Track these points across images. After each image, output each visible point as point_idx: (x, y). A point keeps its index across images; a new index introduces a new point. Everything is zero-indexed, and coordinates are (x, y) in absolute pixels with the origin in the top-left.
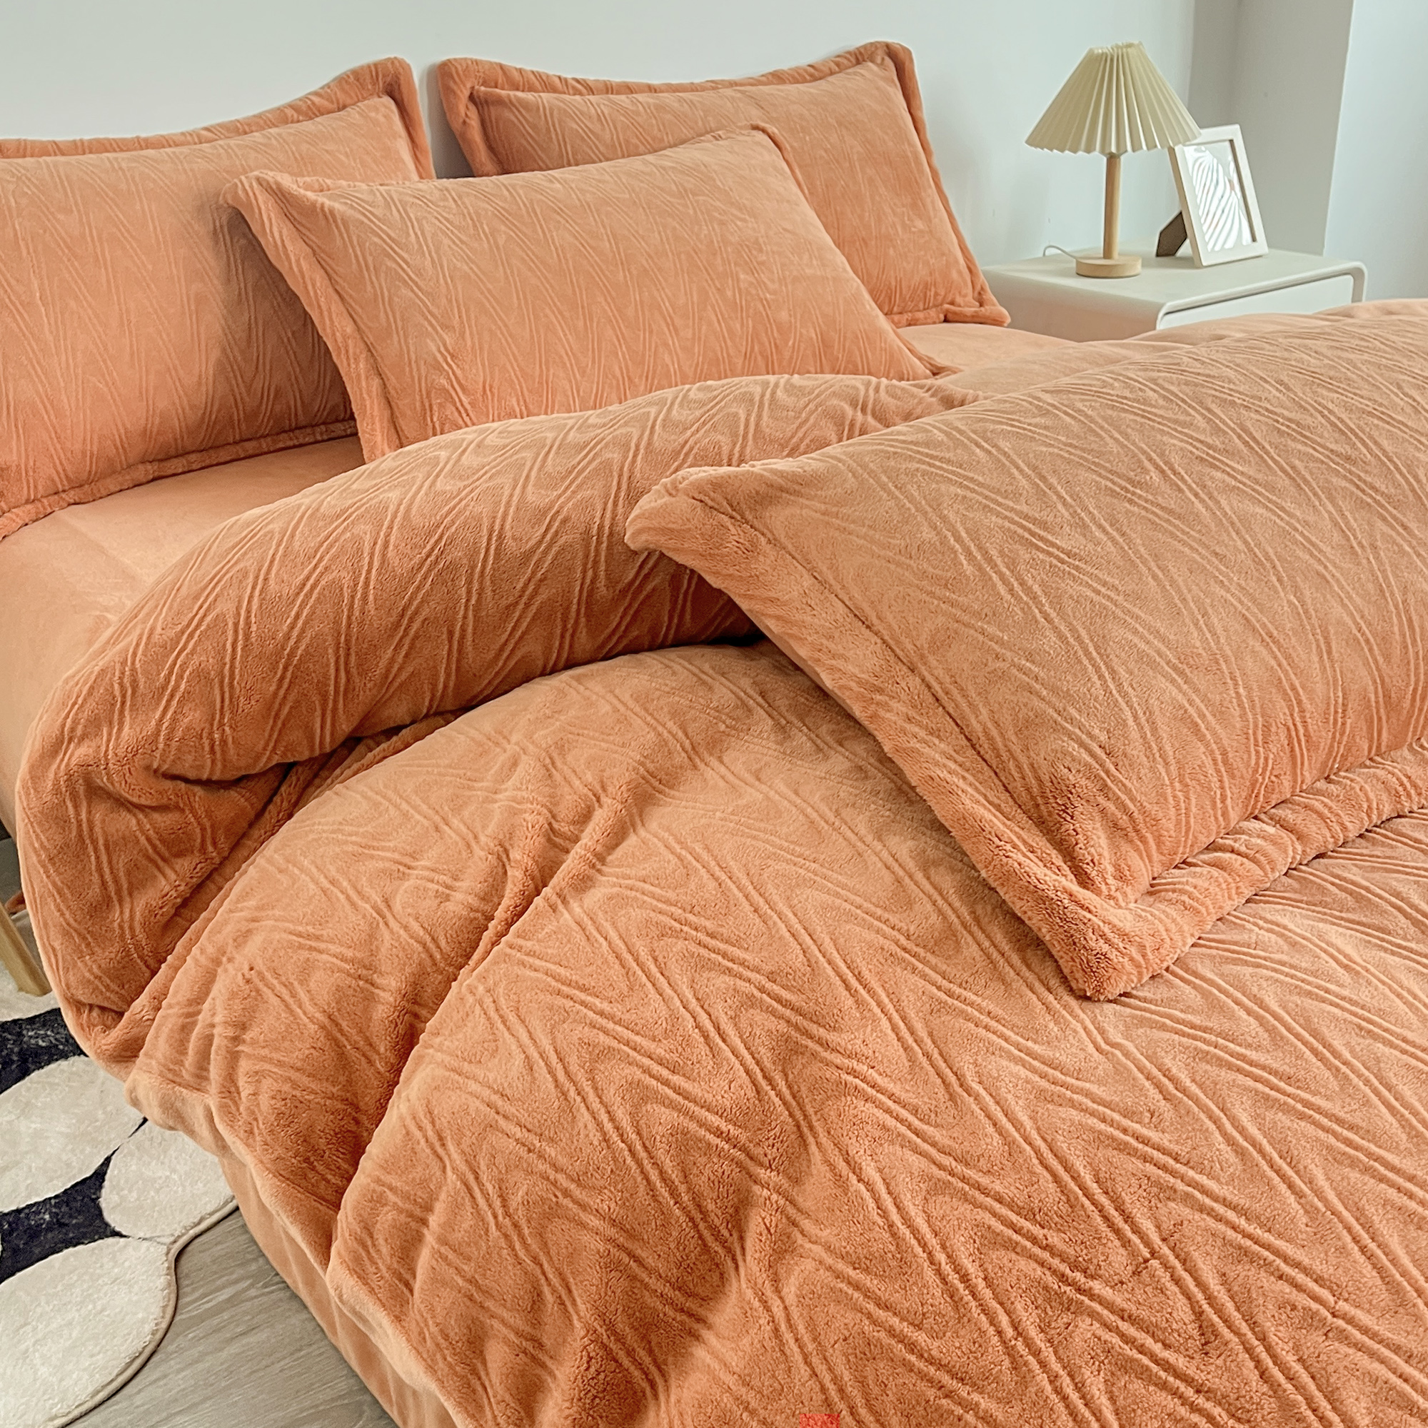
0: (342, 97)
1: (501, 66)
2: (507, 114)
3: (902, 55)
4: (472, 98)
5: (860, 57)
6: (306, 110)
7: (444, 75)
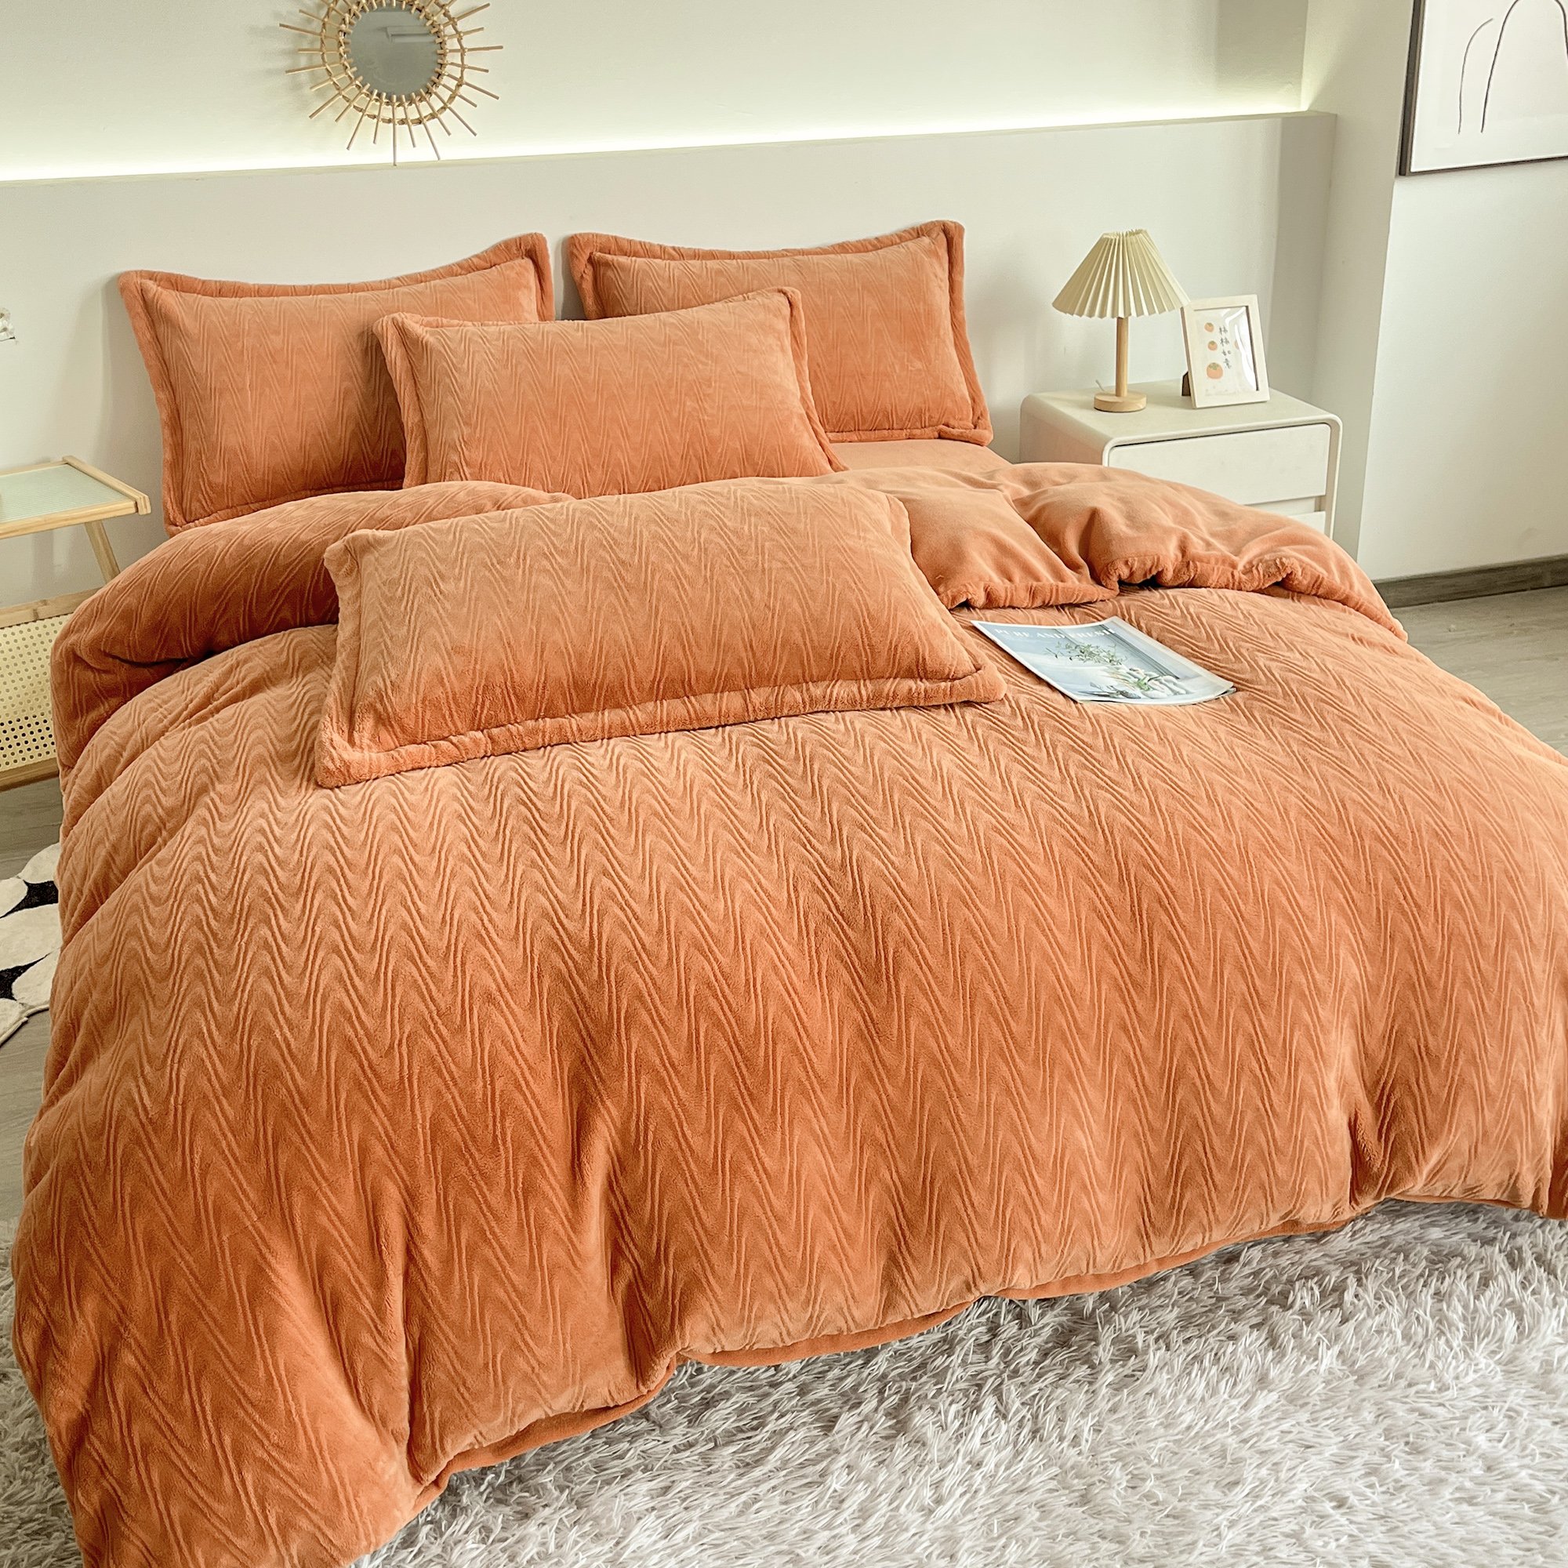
0: (494, 259)
1: (616, 238)
2: (610, 273)
3: (953, 232)
4: (590, 260)
5: (919, 232)
6: (468, 267)
7: (571, 246)
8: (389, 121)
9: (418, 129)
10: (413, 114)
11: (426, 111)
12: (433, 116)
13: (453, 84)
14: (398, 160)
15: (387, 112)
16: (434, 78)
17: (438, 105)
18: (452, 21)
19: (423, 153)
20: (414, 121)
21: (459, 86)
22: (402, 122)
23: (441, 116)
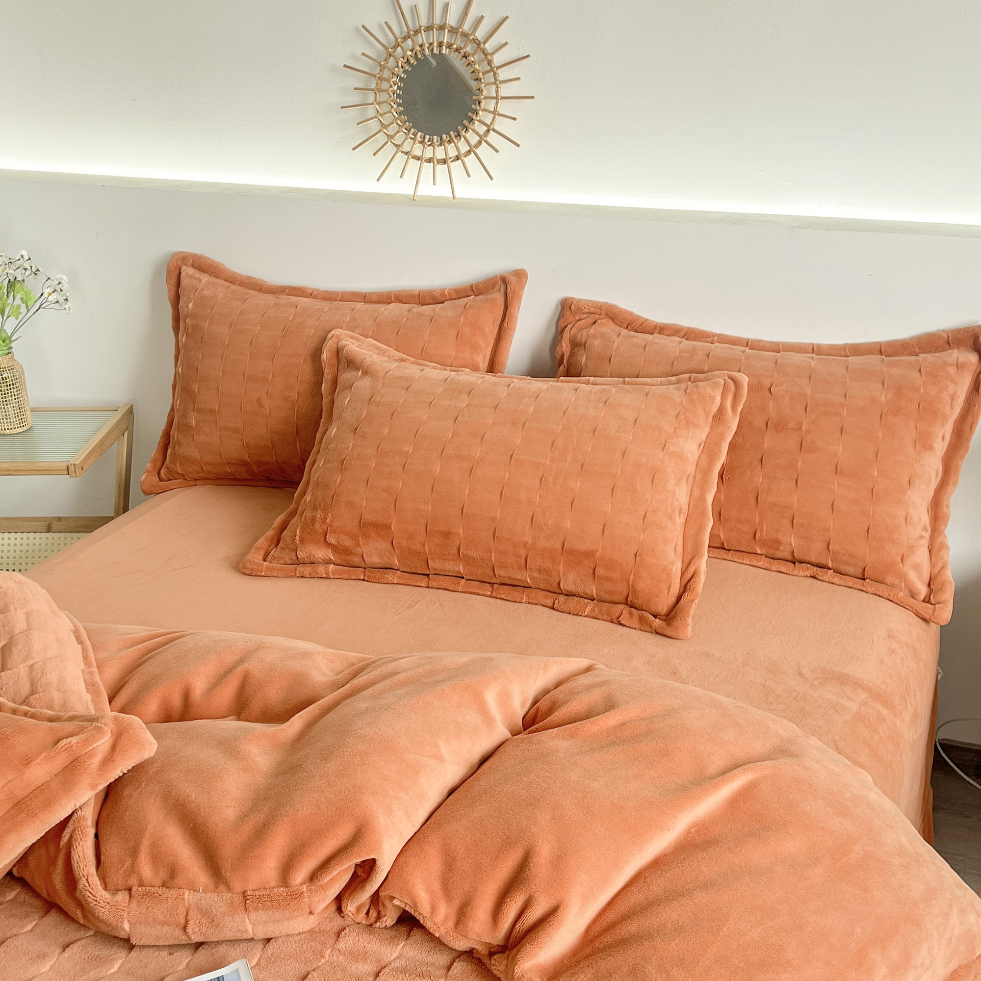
8: (418, 159)
9: (441, 169)
10: (440, 153)
11: (452, 153)
12: (457, 158)
13: (482, 129)
14: (419, 193)
15: (418, 150)
16: (465, 122)
17: (464, 148)
18: (493, 70)
19: (442, 190)
20: (439, 161)
21: (488, 131)
22: (430, 160)
23: (466, 160)
